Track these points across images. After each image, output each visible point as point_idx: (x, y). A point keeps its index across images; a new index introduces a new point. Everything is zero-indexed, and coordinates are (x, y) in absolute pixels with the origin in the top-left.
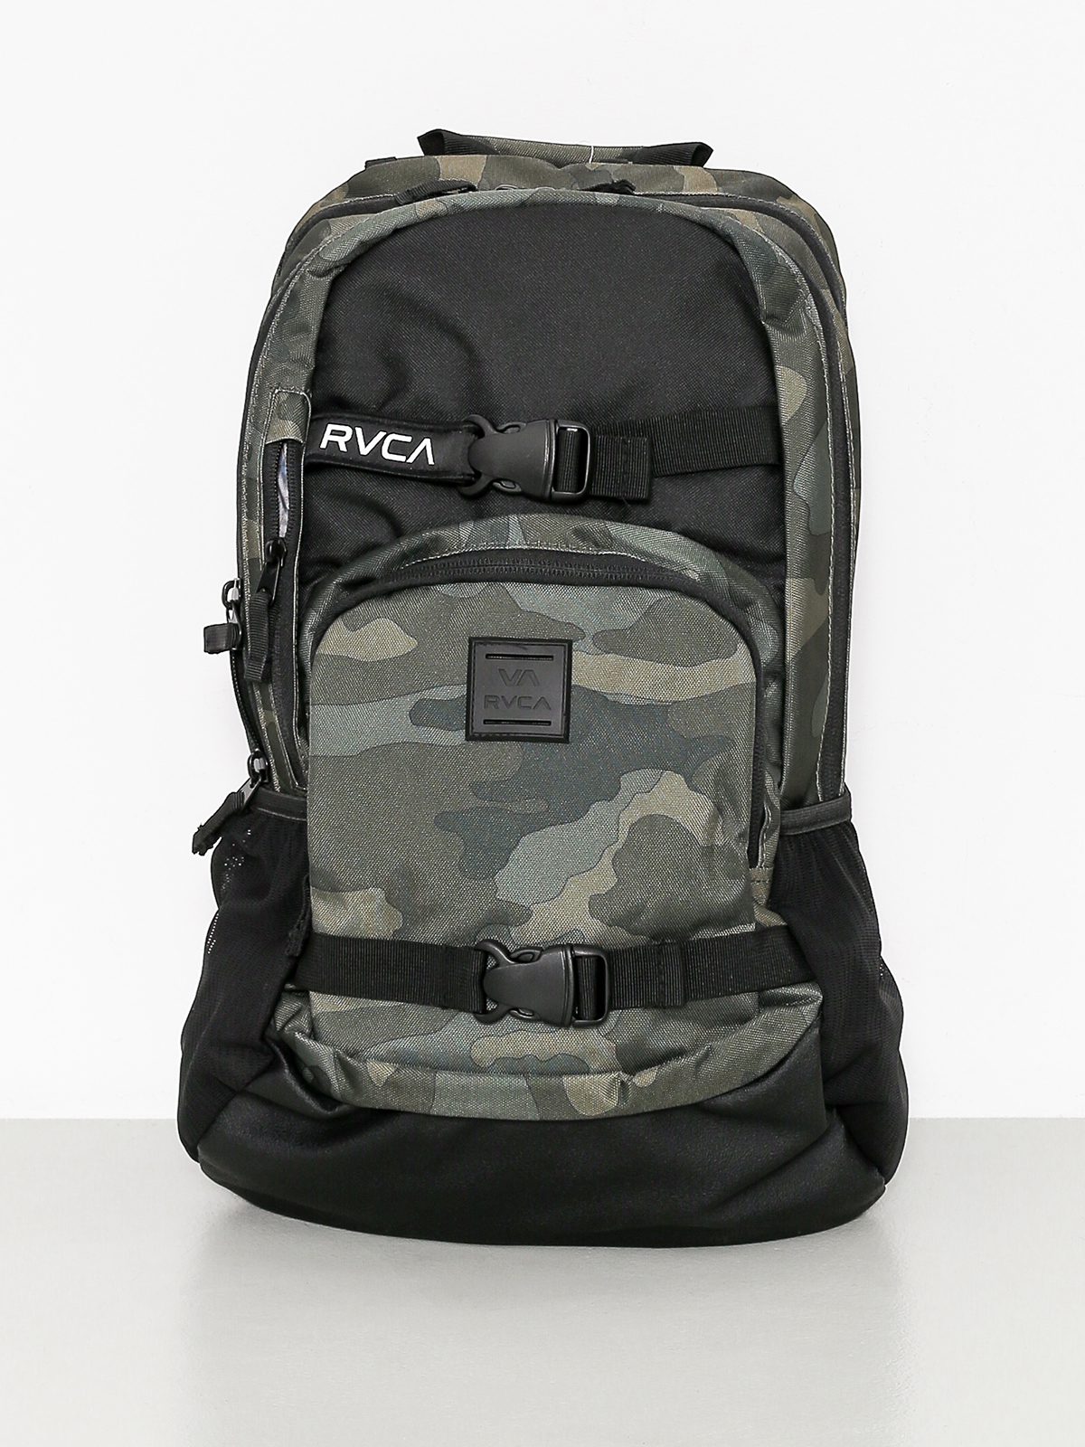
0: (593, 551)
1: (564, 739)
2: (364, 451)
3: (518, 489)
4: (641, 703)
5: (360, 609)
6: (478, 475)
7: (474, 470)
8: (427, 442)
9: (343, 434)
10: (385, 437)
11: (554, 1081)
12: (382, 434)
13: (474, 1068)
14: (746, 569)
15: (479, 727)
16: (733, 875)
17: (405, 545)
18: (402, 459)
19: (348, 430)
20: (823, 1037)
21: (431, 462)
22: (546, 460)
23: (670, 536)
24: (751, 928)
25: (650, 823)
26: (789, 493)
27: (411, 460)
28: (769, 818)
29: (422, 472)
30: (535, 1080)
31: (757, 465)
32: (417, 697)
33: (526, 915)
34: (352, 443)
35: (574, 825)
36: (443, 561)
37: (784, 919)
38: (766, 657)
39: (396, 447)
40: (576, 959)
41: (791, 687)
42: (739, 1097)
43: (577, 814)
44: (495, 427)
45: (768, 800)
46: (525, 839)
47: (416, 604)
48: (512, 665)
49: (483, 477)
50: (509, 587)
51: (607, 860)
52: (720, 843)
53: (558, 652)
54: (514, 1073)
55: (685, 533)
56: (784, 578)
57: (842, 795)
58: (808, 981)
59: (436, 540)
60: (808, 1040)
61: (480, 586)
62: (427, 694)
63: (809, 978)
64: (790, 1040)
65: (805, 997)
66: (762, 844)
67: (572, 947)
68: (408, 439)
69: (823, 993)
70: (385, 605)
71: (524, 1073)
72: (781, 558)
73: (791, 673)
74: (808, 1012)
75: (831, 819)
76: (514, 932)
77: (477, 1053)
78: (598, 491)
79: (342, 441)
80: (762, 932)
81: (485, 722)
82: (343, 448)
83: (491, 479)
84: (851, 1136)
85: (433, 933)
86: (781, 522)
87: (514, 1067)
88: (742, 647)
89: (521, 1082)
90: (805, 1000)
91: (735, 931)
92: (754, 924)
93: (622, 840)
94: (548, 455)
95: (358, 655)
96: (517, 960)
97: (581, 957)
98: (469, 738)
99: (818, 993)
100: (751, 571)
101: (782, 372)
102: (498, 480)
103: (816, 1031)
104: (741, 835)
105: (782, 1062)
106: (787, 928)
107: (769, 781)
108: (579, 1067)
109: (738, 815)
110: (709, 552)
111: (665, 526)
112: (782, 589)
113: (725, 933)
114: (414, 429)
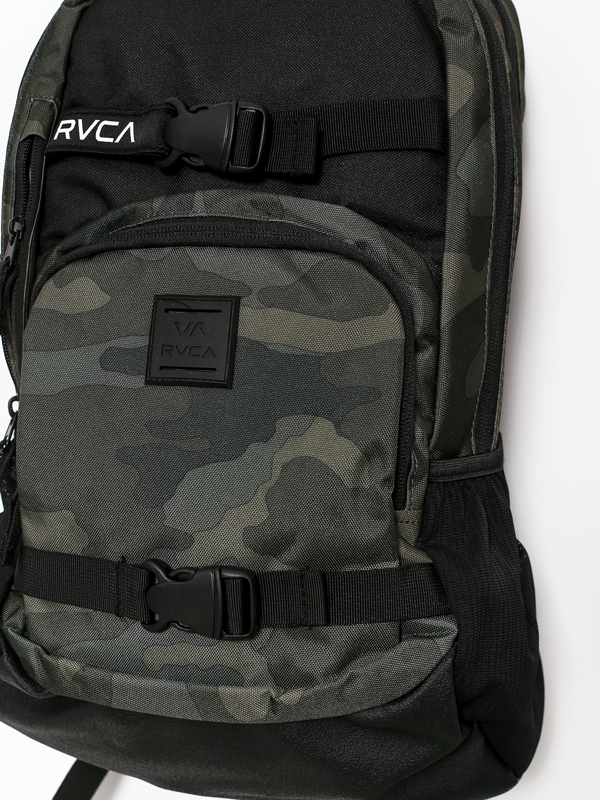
0: (264, 218)
1: (227, 384)
2: (83, 136)
3: (202, 163)
4: (298, 353)
5: (68, 269)
6: (170, 150)
7: (168, 146)
8: (131, 125)
9: (68, 126)
10: (98, 124)
11: (211, 689)
12: (96, 122)
13: (146, 672)
14: (408, 244)
15: (156, 373)
16: (379, 516)
17: (110, 217)
18: (111, 140)
19: (73, 122)
20: (454, 666)
21: (133, 140)
22: (225, 136)
23: (339, 210)
24: (394, 564)
25: (302, 462)
26: (452, 177)
27: (117, 141)
28: (415, 465)
29: (126, 150)
30: (194, 687)
31: (422, 150)
32: (108, 345)
33: (189, 541)
34: (75, 133)
35: (234, 463)
36: (138, 228)
37: (429, 556)
38: (420, 320)
39: (106, 132)
40: (223, 580)
41: (444, 350)
42: (379, 713)
43: (235, 452)
44: (188, 108)
45: (417, 449)
46: (189, 474)
47: (112, 265)
48: (186, 317)
49: (174, 151)
50: (189, 251)
51: (261, 495)
52: (367, 486)
53: (226, 307)
54: (178, 679)
55: (350, 207)
56: (441, 252)
57: (494, 451)
58: (446, 614)
59: (134, 211)
60: (441, 668)
61: (167, 250)
62: (113, 343)
63: (445, 613)
64: (427, 668)
65: (442, 629)
66: (410, 489)
67: (221, 569)
68: (116, 124)
69: (459, 627)
70: (89, 265)
71: (186, 680)
72: (440, 235)
73: (445, 338)
74: (444, 644)
75: (482, 470)
76: (179, 556)
77: (148, 659)
78: (271, 168)
79: (67, 131)
80: (405, 568)
81: (161, 368)
82: (68, 137)
83: (180, 153)
84: (489, 746)
85: (113, 551)
86: (442, 203)
87: (179, 673)
88: (393, 307)
89: (182, 686)
90: (442, 632)
91: (380, 566)
92: (397, 562)
93: (274, 479)
94: (227, 134)
95: (63, 308)
96: (175, 578)
97: (229, 578)
98: (148, 383)
99: (454, 627)
100: (412, 245)
101: (453, 70)
102: (188, 155)
103: (450, 660)
104: (386, 480)
105: (418, 687)
106: (431, 565)
107: (419, 433)
108: (234, 678)
109: (384, 462)
110: (372, 224)
111: (335, 201)
112: (439, 263)
113: (369, 568)
114: (122, 115)
